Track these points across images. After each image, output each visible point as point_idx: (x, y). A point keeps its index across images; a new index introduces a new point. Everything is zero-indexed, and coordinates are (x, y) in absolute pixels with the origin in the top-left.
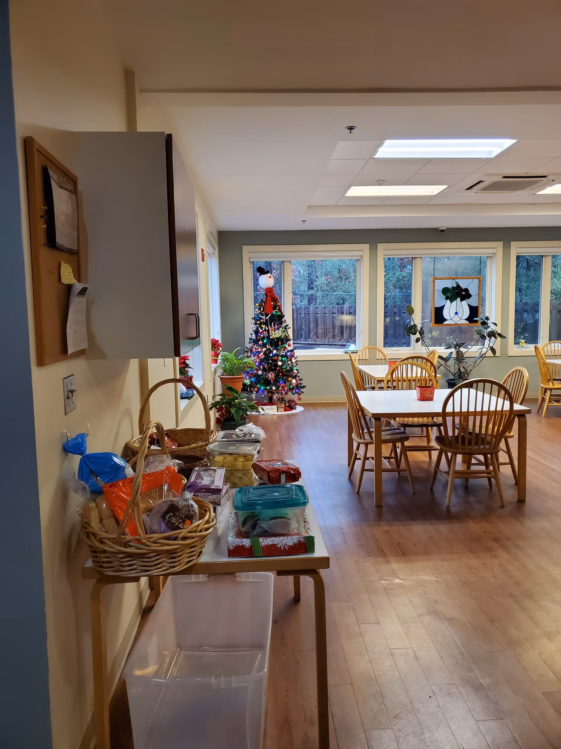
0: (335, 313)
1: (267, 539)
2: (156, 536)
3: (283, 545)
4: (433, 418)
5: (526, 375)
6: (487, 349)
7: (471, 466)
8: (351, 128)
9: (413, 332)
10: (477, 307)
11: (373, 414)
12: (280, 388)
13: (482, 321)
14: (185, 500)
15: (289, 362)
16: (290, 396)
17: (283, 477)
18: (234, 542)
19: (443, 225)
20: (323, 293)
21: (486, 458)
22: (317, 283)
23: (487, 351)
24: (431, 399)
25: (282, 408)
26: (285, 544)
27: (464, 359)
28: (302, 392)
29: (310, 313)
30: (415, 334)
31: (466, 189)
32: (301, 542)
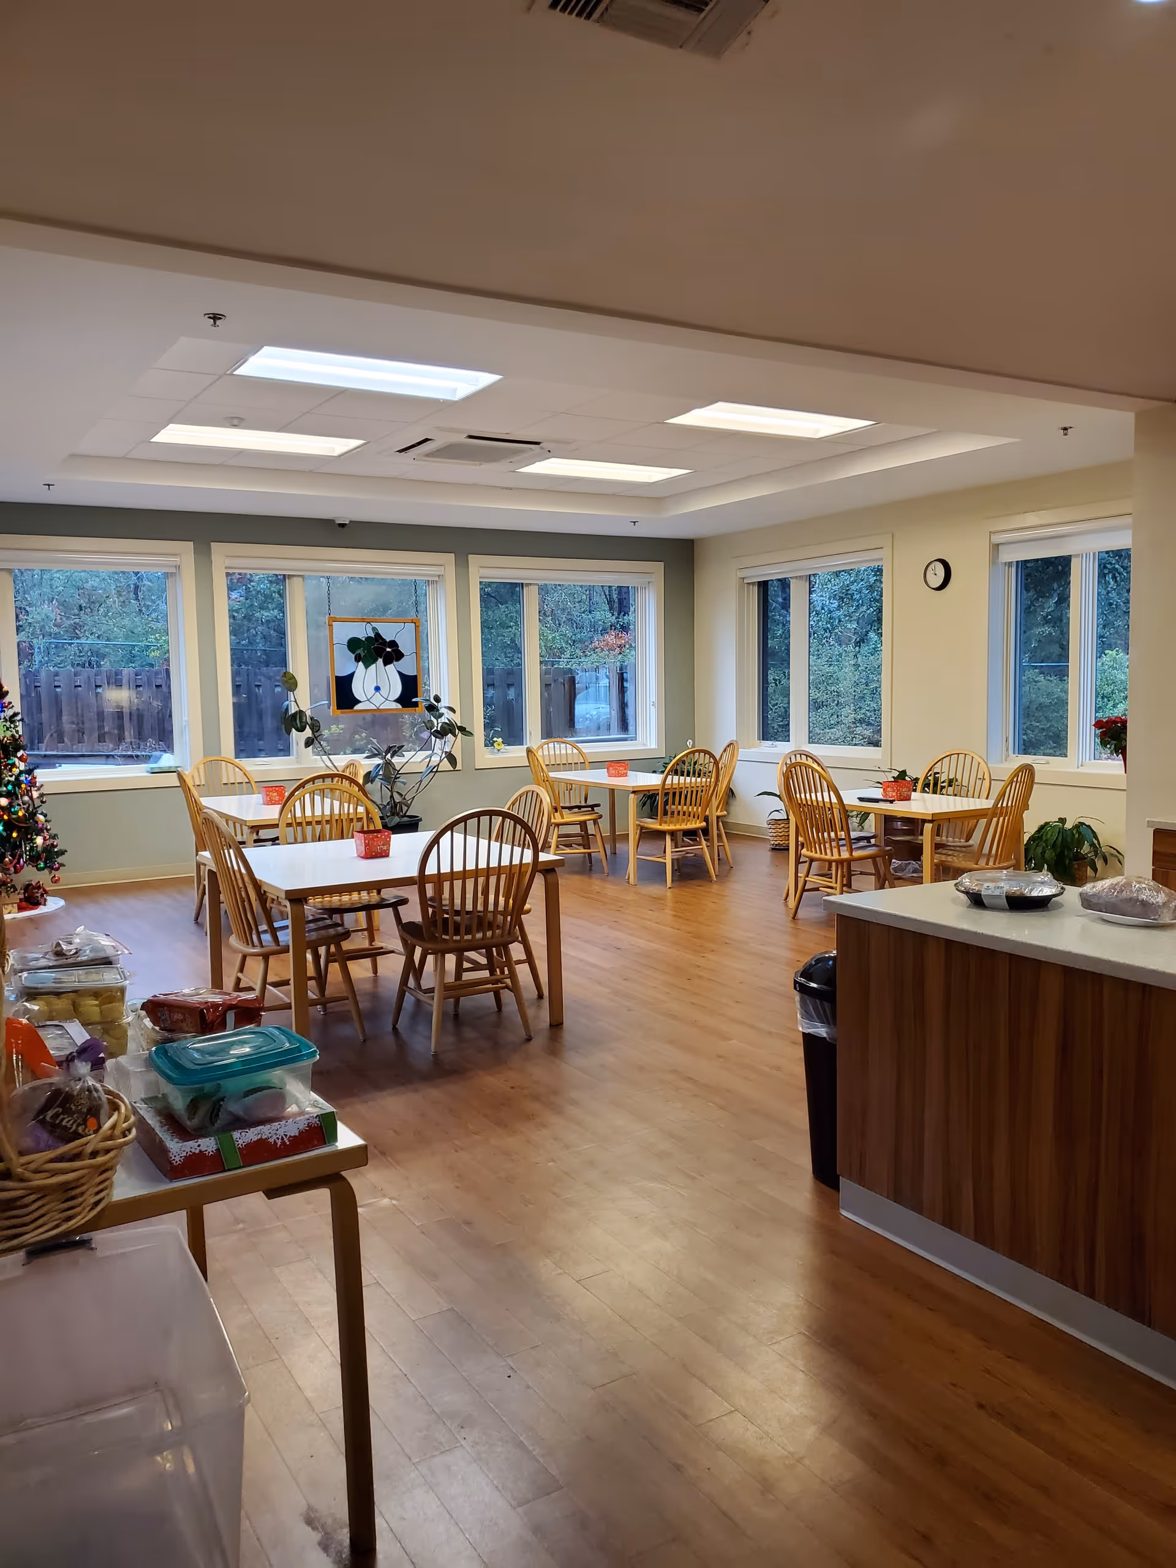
0: (101, 686)
1: (247, 1132)
2: (40, 1157)
3: (280, 1137)
4: (379, 893)
5: (546, 799)
6: (441, 757)
7: (463, 973)
8: (215, 317)
9: (299, 725)
10: (415, 677)
11: (288, 892)
12: (7, 859)
13: (428, 703)
14: (77, 1079)
15: (26, 798)
16: (30, 874)
17: (231, 1017)
18: (183, 1149)
19: (343, 514)
20: (50, 641)
21: (489, 956)
22: (33, 618)
23: (441, 761)
24: (385, 854)
25: (13, 904)
26: (284, 1135)
27: (399, 778)
28: (62, 865)
29: (39, 686)
30: (301, 729)
31: (398, 451)
32: (313, 1126)
